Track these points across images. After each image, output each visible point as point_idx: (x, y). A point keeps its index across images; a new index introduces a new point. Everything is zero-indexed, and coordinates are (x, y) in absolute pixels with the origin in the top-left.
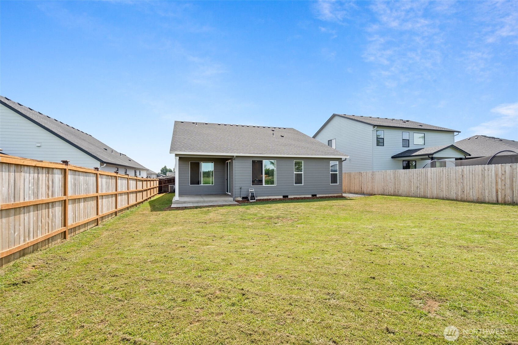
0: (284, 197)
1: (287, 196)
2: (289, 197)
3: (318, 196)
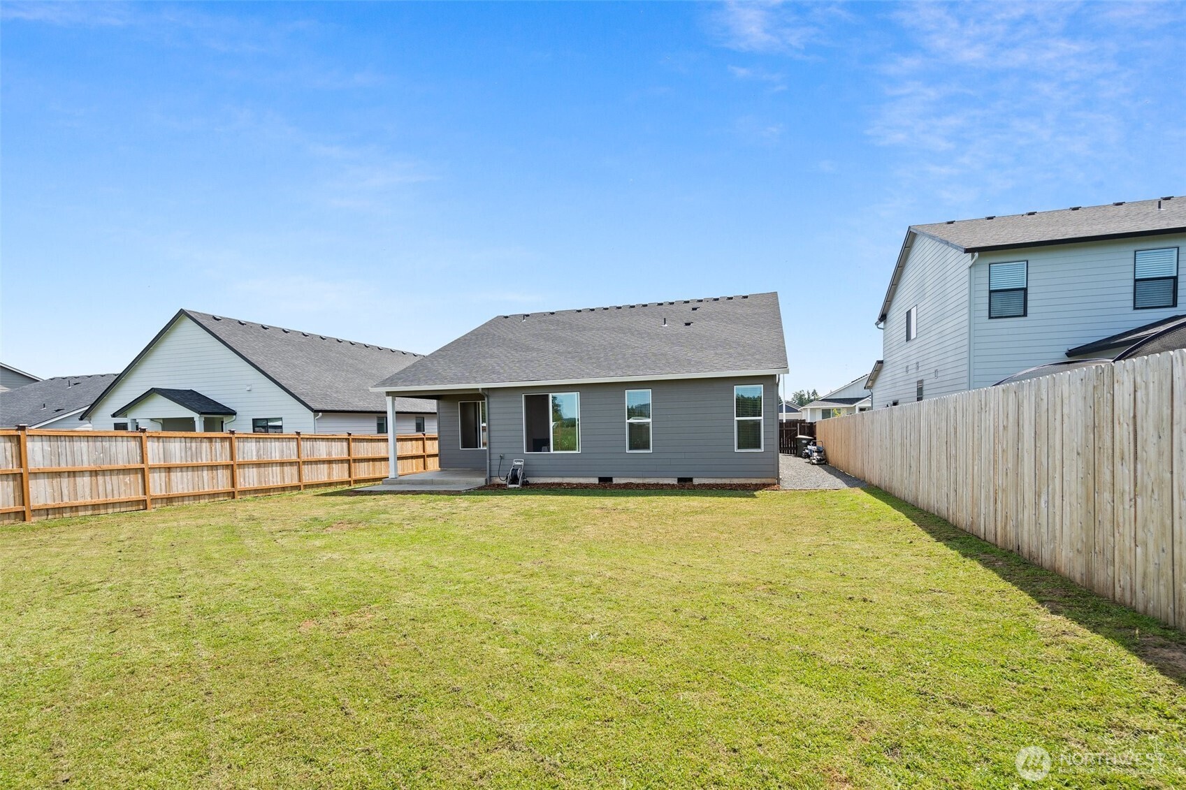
0: (601, 479)
1: (610, 479)
2: (615, 481)
3: (696, 481)
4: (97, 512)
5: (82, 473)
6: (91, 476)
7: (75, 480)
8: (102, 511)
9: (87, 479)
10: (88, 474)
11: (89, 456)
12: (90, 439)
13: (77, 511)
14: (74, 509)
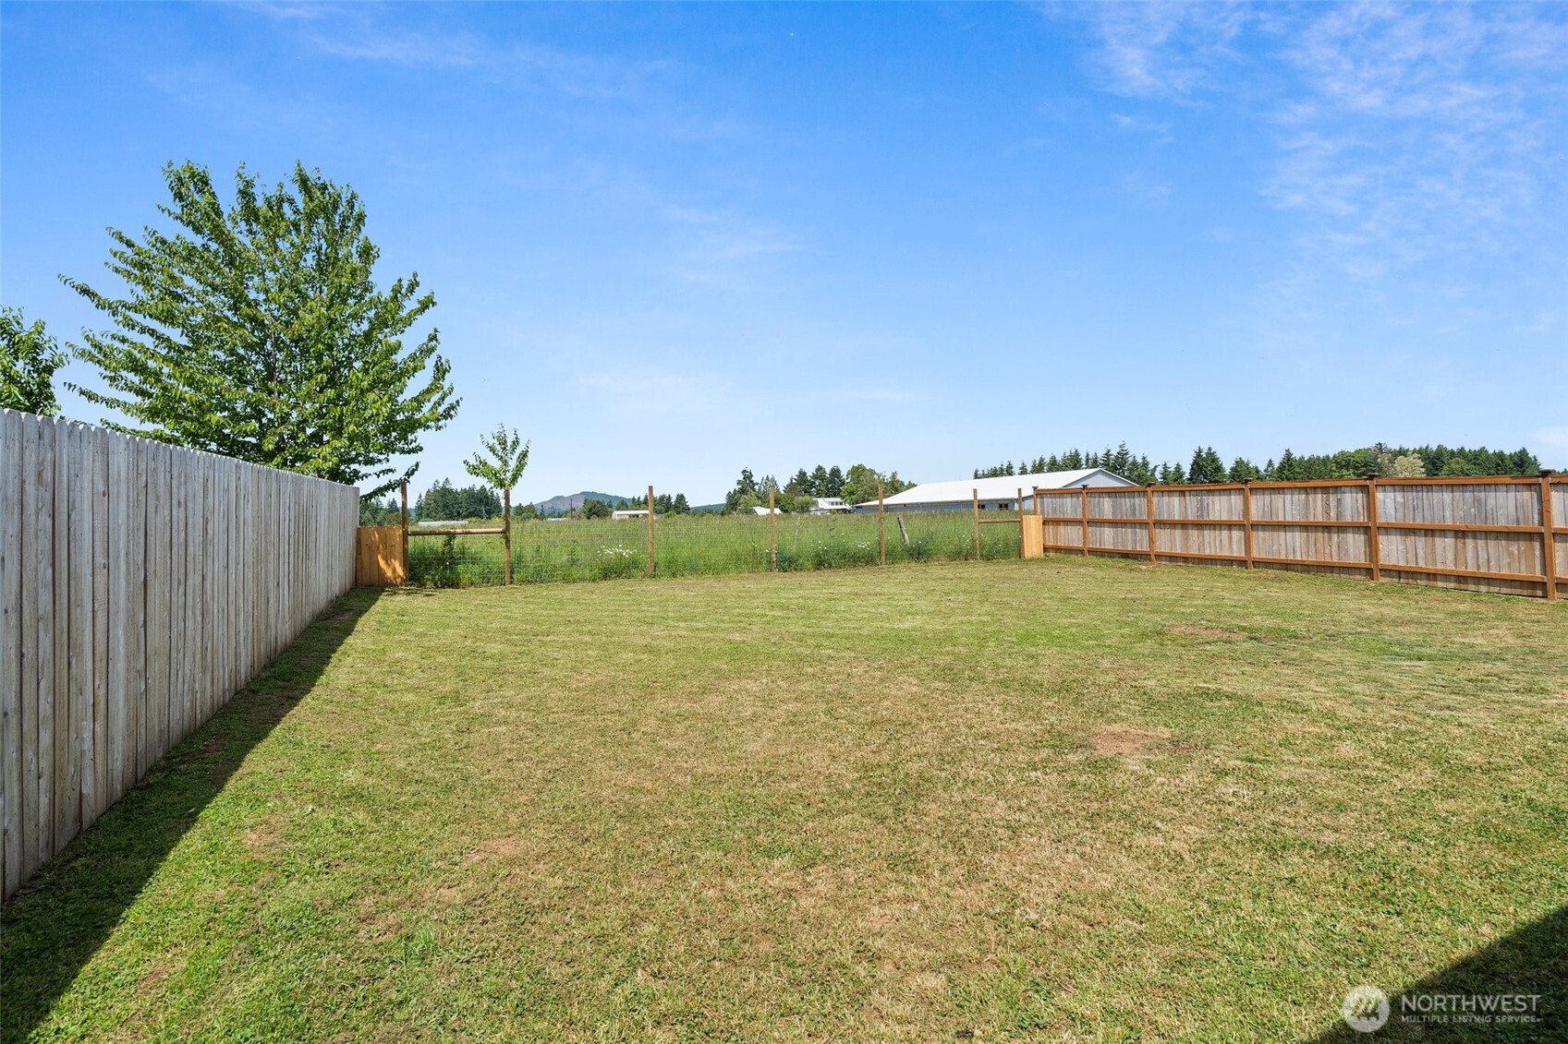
4: (1463, 586)
5: (1443, 532)
6: (1456, 537)
7: (1433, 541)
8: (1472, 587)
9: (1449, 541)
10: (1452, 534)
11: (1453, 511)
12: (1455, 488)
13: (1435, 580)
14: (1431, 576)
